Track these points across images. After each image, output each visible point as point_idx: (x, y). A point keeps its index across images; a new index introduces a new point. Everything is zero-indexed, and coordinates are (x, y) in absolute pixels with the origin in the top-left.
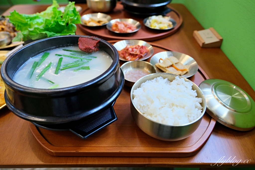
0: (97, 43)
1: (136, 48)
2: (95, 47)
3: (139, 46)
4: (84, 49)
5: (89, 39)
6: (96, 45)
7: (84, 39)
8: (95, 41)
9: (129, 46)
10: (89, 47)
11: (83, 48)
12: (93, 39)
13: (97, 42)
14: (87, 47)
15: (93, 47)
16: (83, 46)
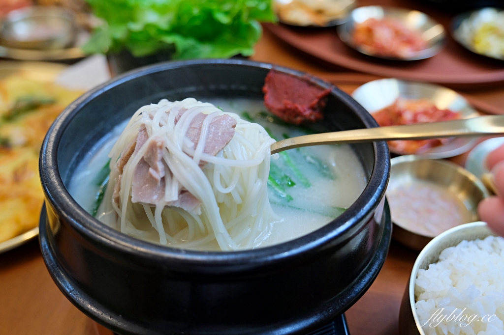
0: (321, 99)
1: (425, 113)
2: (312, 108)
3: (435, 109)
4: (280, 110)
5: (297, 82)
6: (319, 103)
7: (284, 78)
8: (315, 90)
9: (403, 104)
10: (297, 108)
11: (278, 106)
12: (312, 85)
13: (320, 94)
14: (289, 106)
15: (306, 109)
16: (278, 98)
